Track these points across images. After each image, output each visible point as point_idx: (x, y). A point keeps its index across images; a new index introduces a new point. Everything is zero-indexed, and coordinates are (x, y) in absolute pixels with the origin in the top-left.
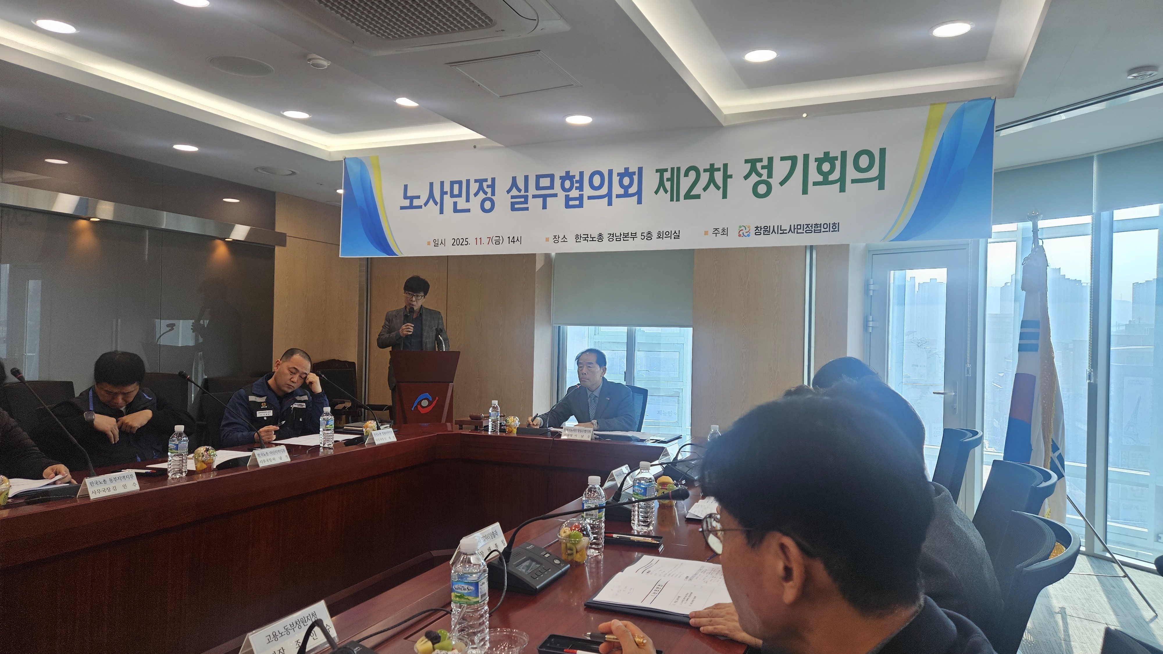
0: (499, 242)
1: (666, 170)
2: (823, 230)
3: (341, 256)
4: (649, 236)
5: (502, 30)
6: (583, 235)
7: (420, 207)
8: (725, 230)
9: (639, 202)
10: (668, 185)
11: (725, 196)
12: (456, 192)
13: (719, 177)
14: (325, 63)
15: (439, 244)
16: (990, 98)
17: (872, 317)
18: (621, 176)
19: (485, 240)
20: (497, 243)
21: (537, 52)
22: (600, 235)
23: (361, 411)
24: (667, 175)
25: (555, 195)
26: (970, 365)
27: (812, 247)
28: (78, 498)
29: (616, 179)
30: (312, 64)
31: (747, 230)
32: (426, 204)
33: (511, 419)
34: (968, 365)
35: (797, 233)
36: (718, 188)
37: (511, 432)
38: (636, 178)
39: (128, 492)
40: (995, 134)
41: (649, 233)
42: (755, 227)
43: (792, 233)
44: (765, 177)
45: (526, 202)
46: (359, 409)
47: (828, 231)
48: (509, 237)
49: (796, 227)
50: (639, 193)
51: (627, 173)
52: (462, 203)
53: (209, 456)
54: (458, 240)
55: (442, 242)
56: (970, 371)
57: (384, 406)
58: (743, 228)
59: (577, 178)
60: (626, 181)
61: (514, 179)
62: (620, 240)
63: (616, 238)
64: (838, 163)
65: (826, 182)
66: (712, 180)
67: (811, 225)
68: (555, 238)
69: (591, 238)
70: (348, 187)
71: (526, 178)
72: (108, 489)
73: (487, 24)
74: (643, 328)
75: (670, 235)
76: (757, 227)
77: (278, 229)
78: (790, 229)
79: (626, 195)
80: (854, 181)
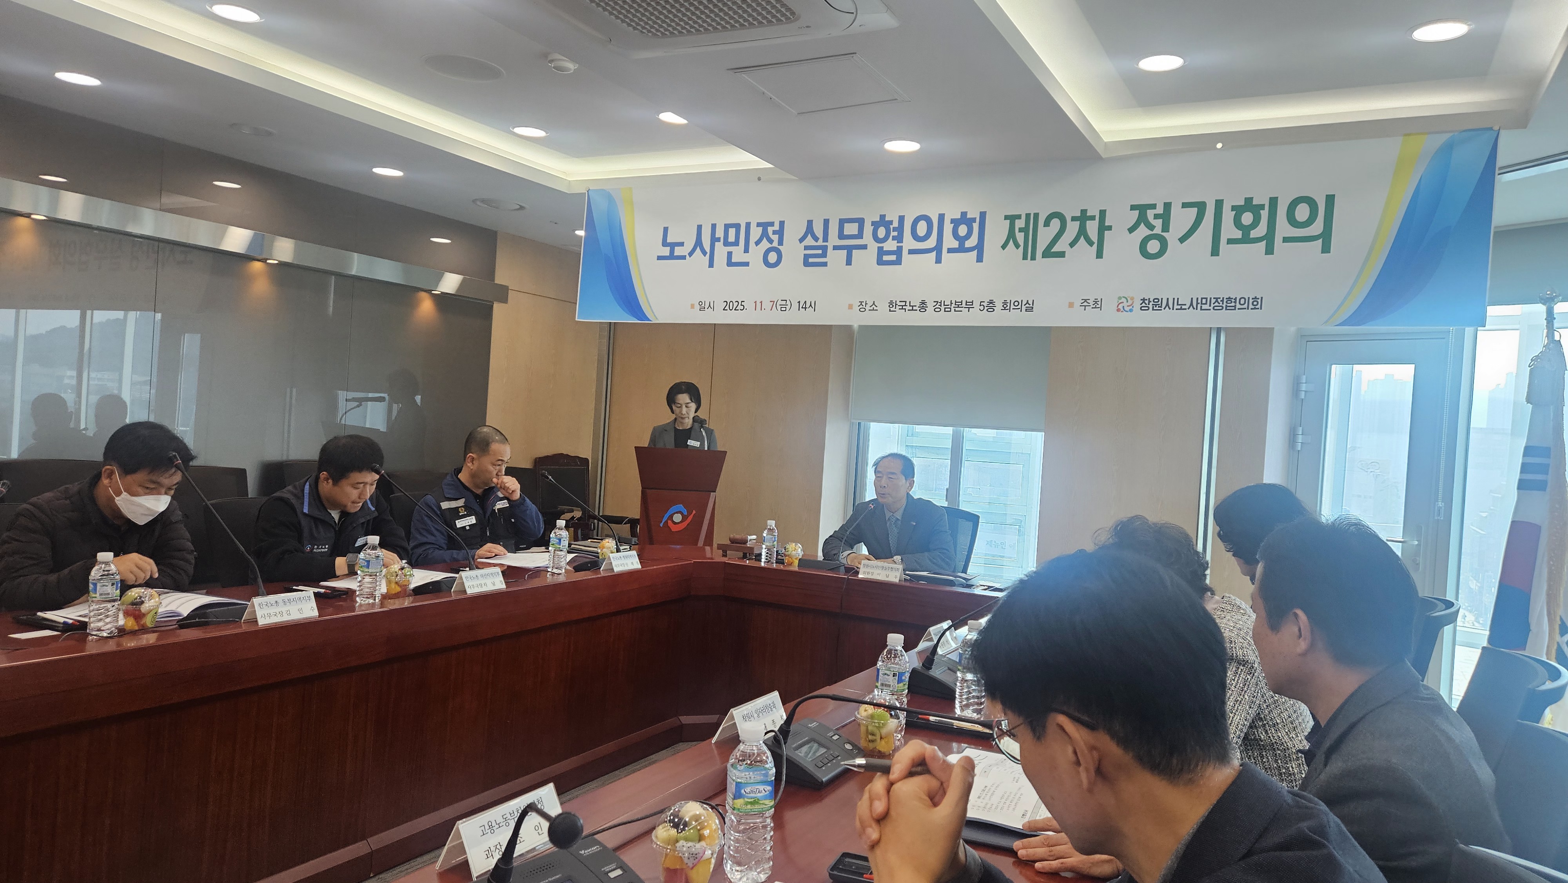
0: (786, 308)
1: (1019, 217)
2: (1238, 306)
3: (578, 319)
4: (990, 306)
5: (807, 27)
6: (900, 301)
7: (684, 258)
8: (1099, 301)
9: (980, 259)
10: (1020, 237)
11: (1099, 255)
12: (732, 238)
13: (1092, 228)
14: (571, 66)
15: (706, 308)
16: (1491, 129)
17: (1303, 430)
18: (956, 223)
19: (767, 305)
20: (783, 308)
21: (852, 55)
22: (923, 303)
23: (594, 524)
24: (1020, 224)
25: (864, 247)
26: (1443, 504)
27: (1219, 330)
28: (243, 623)
29: (948, 228)
30: (554, 68)
31: (1130, 302)
32: (691, 254)
33: (791, 547)
34: (1440, 503)
35: (1201, 309)
36: (1091, 243)
37: (791, 564)
38: (976, 226)
39: (304, 619)
40: (1497, 177)
41: (991, 302)
42: (1141, 300)
43: (1194, 309)
44: (1158, 230)
45: (824, 255)
46: (591, 520)
47: (1245, 309)
48: (799, 302)
49: (1199, 301)
50: (979, 248)
51: (964, 219)
52: (738, 254)
53: (405, 576)
54: (731, 303)
55: (710, 306)
56: (1442, 511)
57: (624, 518)
58: (1123, 300)
59: (896, 224)
60: (963, 230)
61: (810, 223)
62: (950, 311)
63: (945, 308)
64: (1265, 214)
65: (1246, 239)
66: (1082, 232)
67: (1221, 299)
68: (861, 304)
69: (910, 306)
70: (590, 226)
71: (826, 222)
72: (281, 613)
73: (788, 18)
74: (974, 430)
75: (1019, 307)
76: (1144, 300)
77: (499, 280)
78: (1192, 304)
79: (961, 249)
80: (1286, 240)
